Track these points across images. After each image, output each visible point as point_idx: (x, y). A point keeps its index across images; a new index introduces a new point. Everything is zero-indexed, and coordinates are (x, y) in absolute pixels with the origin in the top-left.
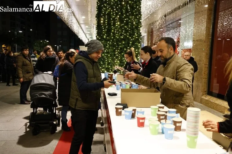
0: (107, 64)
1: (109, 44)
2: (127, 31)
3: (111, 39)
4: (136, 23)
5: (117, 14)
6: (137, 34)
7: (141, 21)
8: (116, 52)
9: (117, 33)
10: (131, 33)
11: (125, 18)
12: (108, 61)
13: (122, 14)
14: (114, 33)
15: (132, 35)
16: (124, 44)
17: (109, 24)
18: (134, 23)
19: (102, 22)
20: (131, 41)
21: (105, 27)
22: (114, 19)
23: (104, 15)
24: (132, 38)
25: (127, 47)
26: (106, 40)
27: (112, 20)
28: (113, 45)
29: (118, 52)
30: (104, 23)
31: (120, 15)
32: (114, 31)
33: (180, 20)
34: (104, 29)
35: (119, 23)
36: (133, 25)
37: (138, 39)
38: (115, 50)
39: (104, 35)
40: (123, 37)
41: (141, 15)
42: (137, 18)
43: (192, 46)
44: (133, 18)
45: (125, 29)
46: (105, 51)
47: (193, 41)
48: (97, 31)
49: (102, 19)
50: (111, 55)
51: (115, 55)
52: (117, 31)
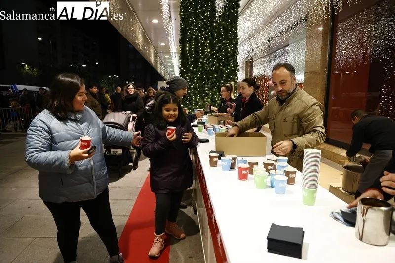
0: (194, 103)
1: (196, 77)
2: (219, 60)
3: (199, 71)
4: (231, 50)
5: (207, 38)
6: (233, 63)
7: (237, 47)
8: (206, 87)
9: (206, 63)
10: (226, 62)
11: (217, 43)
12: (196, 99)
13: (214, 38)
14: (203, 63)
15: (226, 65)
16: (215, 78)
17: (197, 51)
18: (229, 50)
19: (187, 49)
20: (226, 73)
21: (191, 55)
22: (203, 45)
23: (190, 40)
24: (227, 69)
25: (220, 81)
26: (193, 73)
27: (200, 47)
28: (202, 79)
29: (209, 88)
30: (190, 50)
31: (210, 40)
32: (204, 60)
33: (287, 46)
34: (191, 58)
35: (209, 50)
36: (228, 52)
37: (234, 71)
38: (205, 85)
39: (190, 65)
40: (215, 68)
41: (238, 39)
42: (232, 44)
43: (303, 80)
44: (228, 43)
45: (218, 58)
46: (192, 87)
47: (305, 73)
48: (181, 60)
49: (187, 45)
50: (199, 91)
51: (204, 91)
52: (206, 60)
